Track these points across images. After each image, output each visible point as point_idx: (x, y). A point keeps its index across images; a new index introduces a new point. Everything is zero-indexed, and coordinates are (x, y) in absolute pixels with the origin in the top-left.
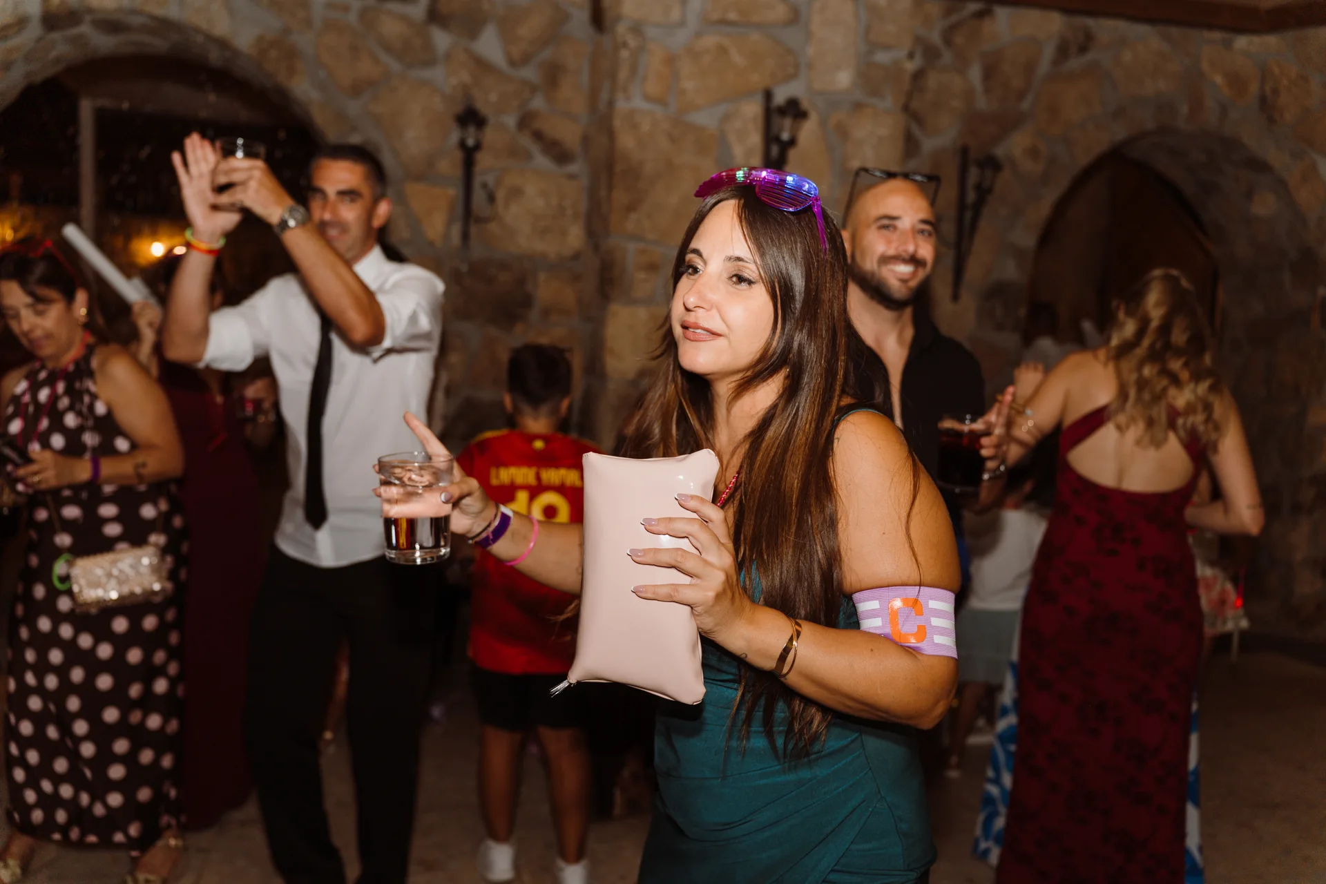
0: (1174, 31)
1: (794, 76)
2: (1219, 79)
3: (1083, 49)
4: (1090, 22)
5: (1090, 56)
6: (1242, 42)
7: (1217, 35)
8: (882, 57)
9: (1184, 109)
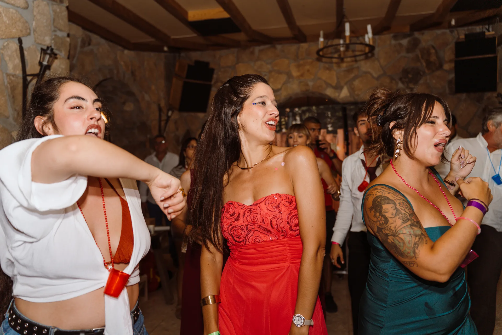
0: (111, 44)
1: (29, 34)
2: (122, 63)
3: (89, 44)
4: (90, 34)
5: (91, 47)
6: (126, 52)
7: (120, 48)
8: (59, 34)
9: (115, 72)
